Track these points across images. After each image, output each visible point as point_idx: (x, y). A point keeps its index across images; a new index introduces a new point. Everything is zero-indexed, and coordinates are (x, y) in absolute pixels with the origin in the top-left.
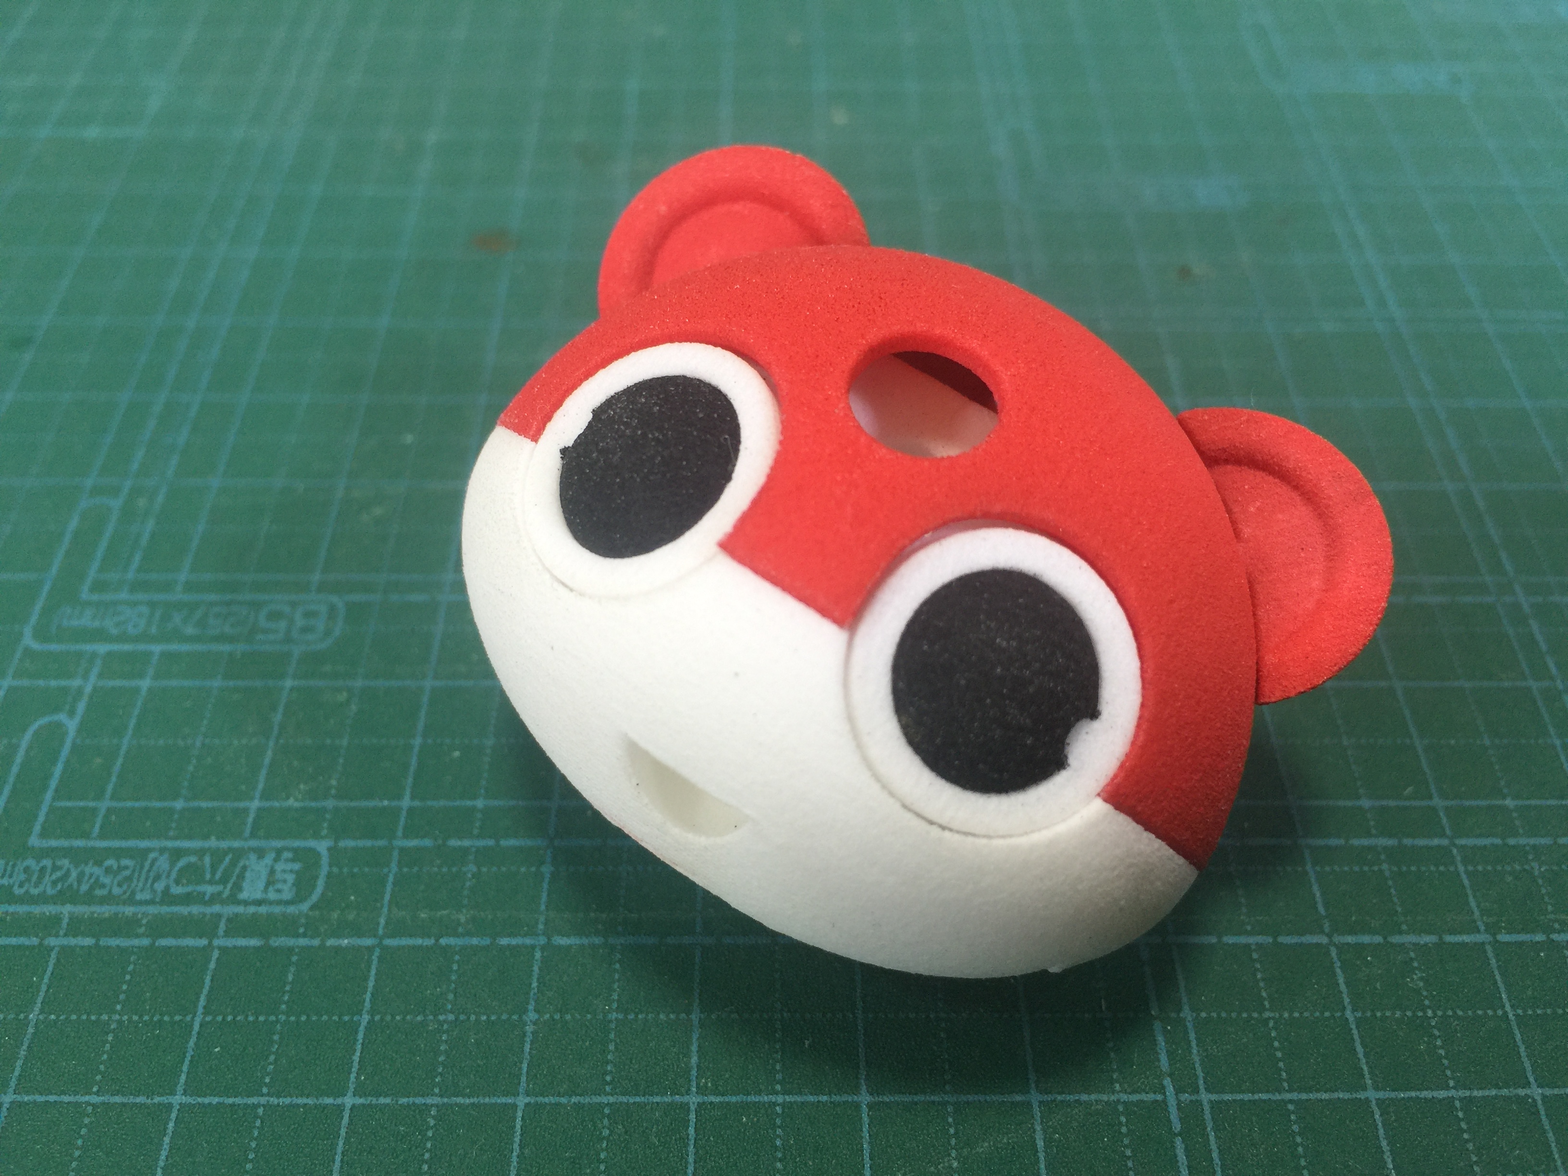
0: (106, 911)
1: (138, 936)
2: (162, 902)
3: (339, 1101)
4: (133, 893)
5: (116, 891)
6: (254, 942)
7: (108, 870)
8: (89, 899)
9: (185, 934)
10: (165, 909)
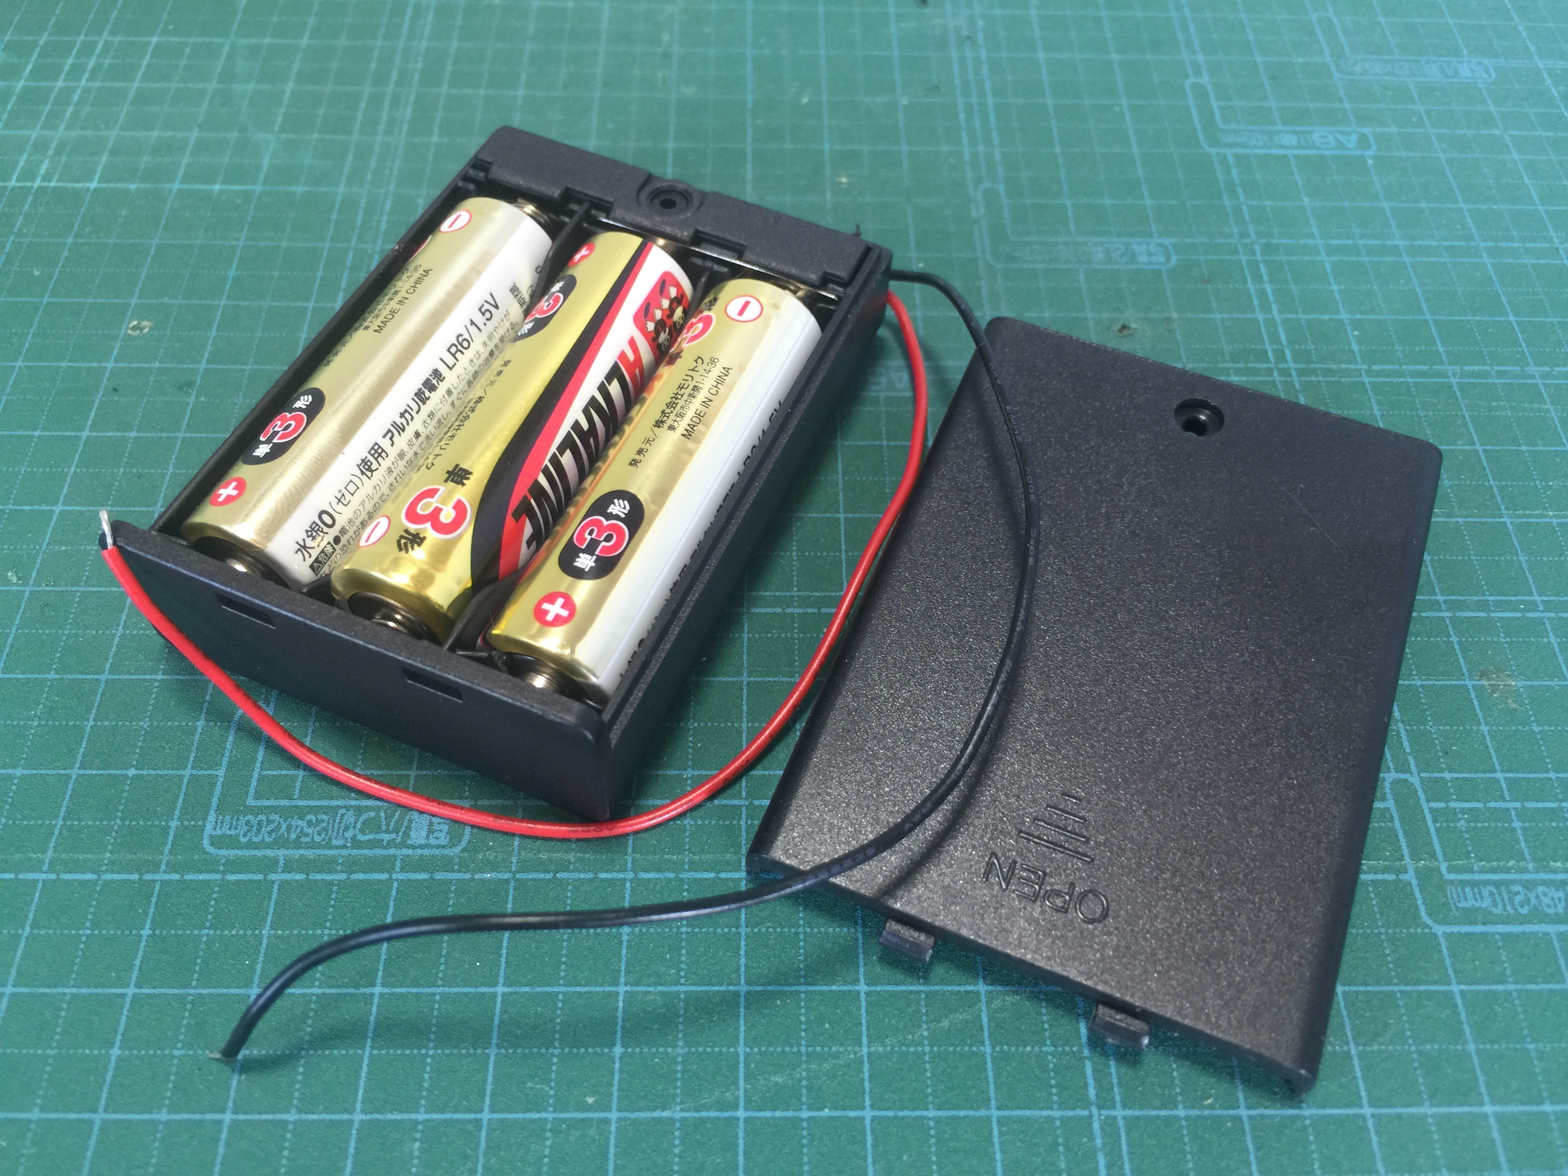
0: (310, 854)
1: (337, 872)
2: (353, 848)
3: (492, 990)
4: (330, 839)
5: (317, 839)
6: (423, 876)
7: (310, 824)
8: (297, 844)
9: (372, 871)
10: (355, 852)
